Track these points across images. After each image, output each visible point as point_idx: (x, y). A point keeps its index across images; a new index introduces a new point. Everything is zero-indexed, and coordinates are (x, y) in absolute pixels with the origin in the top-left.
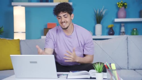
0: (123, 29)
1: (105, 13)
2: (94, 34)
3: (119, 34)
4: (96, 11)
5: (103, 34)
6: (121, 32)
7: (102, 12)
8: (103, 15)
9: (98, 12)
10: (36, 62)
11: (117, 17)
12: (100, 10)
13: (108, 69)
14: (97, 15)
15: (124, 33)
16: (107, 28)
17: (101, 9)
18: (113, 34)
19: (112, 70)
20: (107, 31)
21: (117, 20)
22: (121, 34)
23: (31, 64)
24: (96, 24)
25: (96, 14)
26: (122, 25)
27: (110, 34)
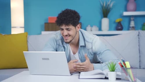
0: (132, 24)
1: (112, 6)
2: (100, 29)
3: (128, 29)
4: (102, 4)
5: (110, 29)
6: (130, 27)
7: (109, 5)
8: (110, 8)
9: (105, 5)
10: (48, 59)
11: (126, 10)
12: (106, 2)
13: (123, 68)
14: (104, 8)
15: (134, 28)
16: (115, 22)
17: (108, 2)
18: (121, 29)
19: (127, 69)
20: (114, 26)
21: (126, 14)
22: (130, 29)
23: (44, 60)
24: (102, 18)
25: (102, 7)
26: (132, 19)
27: (118, 29)
